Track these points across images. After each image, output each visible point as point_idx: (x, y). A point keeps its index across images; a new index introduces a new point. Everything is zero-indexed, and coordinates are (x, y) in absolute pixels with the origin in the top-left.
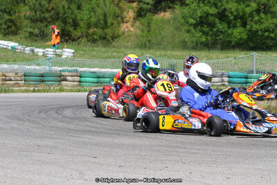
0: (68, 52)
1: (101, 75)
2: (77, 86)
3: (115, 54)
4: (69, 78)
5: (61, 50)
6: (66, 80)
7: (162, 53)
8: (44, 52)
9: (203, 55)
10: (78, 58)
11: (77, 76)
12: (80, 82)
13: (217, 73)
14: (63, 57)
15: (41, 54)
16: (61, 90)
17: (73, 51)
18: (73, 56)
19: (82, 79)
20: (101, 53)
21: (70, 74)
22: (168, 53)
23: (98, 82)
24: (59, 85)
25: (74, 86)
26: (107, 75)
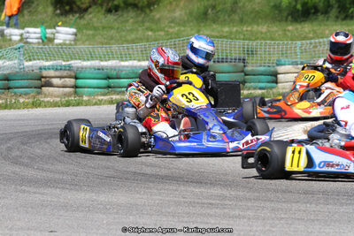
0: (64, 33)
1: (114, 73)
2: (69, 95)
3: (150, 33)
4: (56, 81)
5: (53, 30)
6: (50, 85)
7: (235, 29)
8: (21, 35)
9: (306, 30)
10: (83, 43)
11: (70, 77)
12: (76, 87)
14: (56, 41)
15: (17, 38)
16: (36, 105)
17: (74, 30)
18: (75, 40)
19: (80, 82)
20: (124, 33)
21: (58, 73)
22: (245, 29)
23: (109, 87)
24: (39, 93)
25: (65, 95)
26: (124, 72)
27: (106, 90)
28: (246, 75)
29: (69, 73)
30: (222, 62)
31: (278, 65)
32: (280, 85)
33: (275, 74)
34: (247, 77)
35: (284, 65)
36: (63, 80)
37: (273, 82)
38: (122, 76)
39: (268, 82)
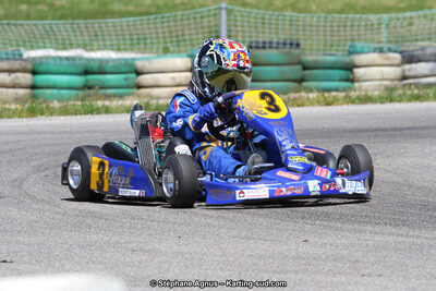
1: (95, 66)
2: (24, 99)
11: (24, 71)
12: (33, 87)
13: (423, 49)
19: (40, 79)
21: (5, 65)
23: (88, 87)
25: (17, 100)
26: (111, 64)
27: (81, 93)
28: (305, 68)
29: (23, 64)
30: (264, 48)
31: (351, 53)
32: (356, 85)
33: (350, 67)
34: (307, 72)
35: (361, 53)
36: (13, 75)
37: (347, 80)
38: (108, 70)
39: (341, 80)
